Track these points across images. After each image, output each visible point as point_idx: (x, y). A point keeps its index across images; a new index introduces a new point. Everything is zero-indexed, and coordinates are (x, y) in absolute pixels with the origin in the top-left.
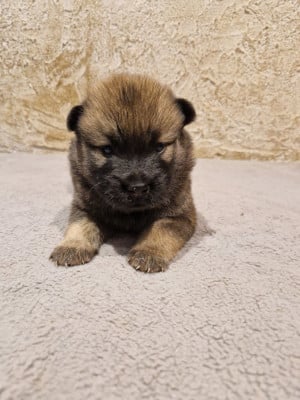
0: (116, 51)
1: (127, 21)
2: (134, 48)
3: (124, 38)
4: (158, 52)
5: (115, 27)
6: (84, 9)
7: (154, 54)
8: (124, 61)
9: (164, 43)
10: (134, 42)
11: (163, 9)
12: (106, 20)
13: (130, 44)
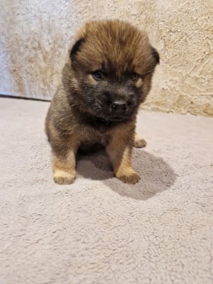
0: (162, 38)
1: (171, 18)
2: (174, 36)
3: (168, 30)
4: (191, 38)
5: (162, 23)
6: (144, 13)
7: (188, 39)
8: (166, 45)
9: (196, 32)
10: (174, 32)
11: (197, 8)
12: (157, 19)
13: (171, 34)
